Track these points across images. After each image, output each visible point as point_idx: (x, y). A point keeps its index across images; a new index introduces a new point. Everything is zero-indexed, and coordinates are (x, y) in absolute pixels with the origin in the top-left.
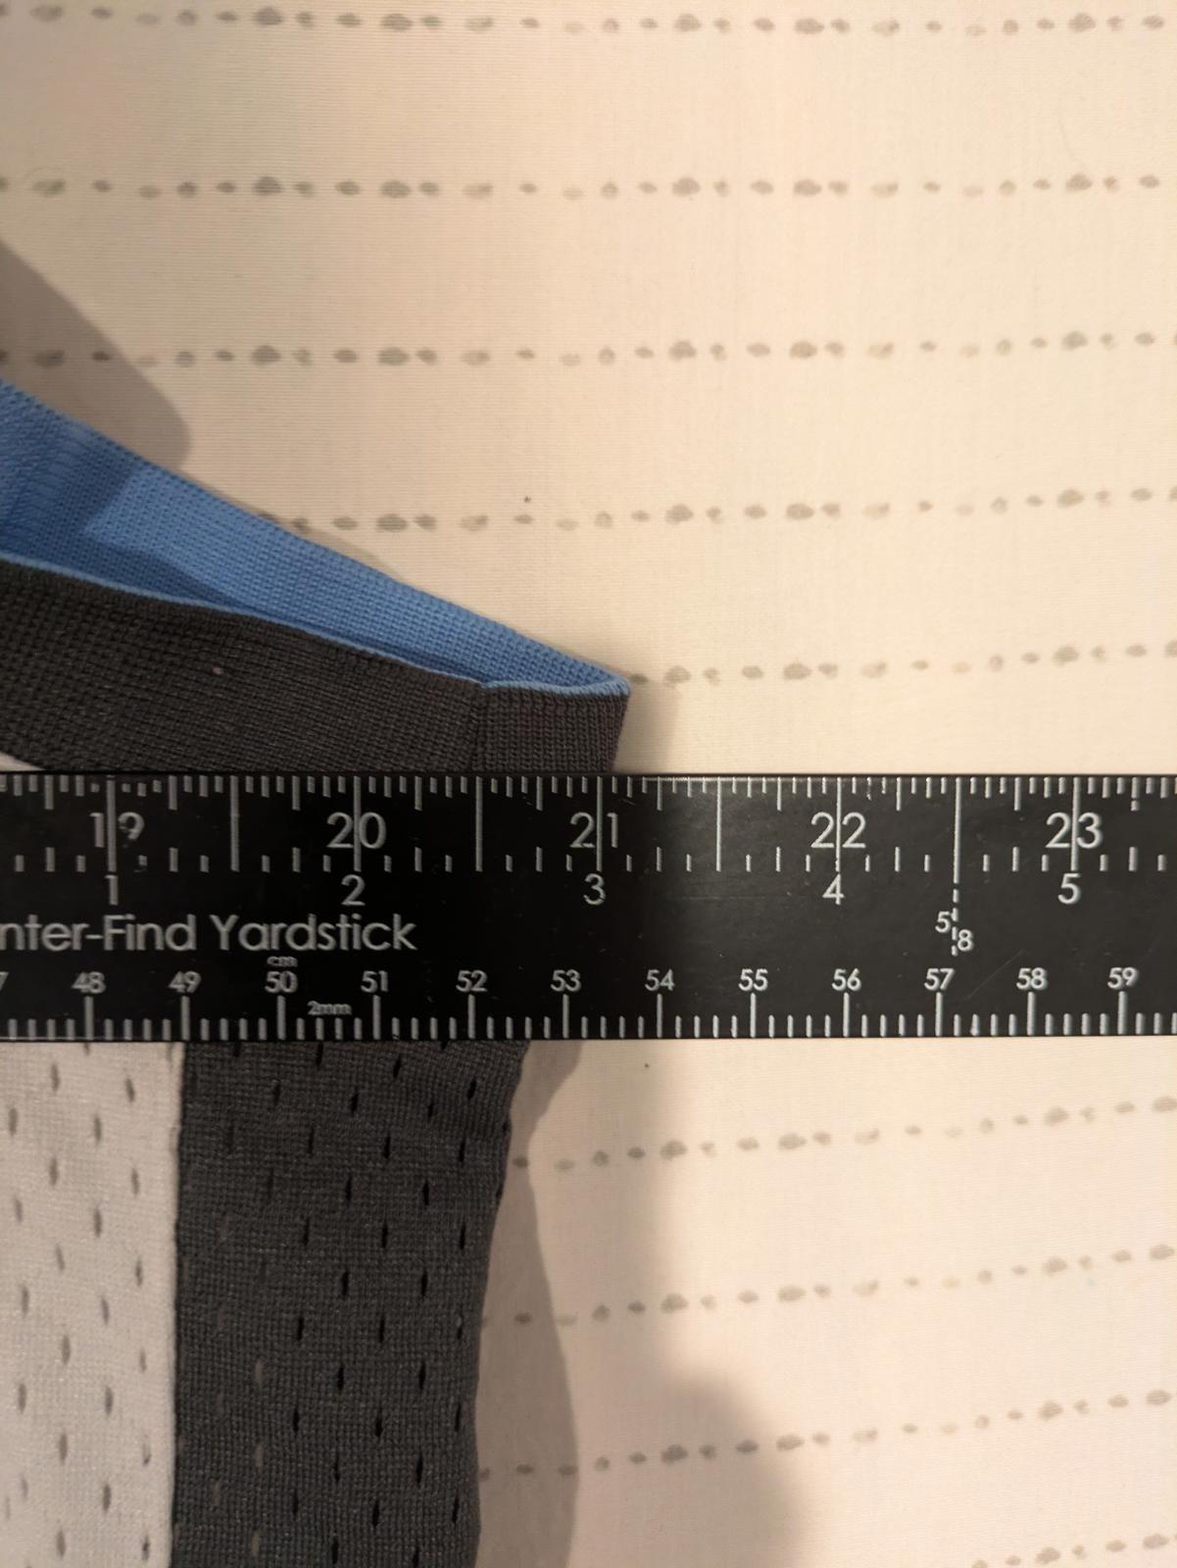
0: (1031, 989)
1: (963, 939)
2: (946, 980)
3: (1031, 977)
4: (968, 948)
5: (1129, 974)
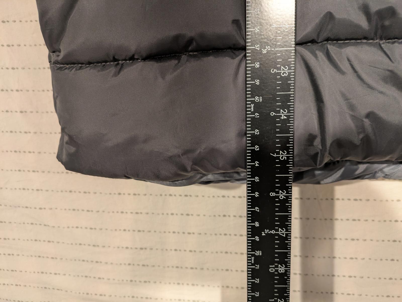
0: (255, 65)
1: (265, 51)
2: (257, 49)
3: (257, 65)
4: (263, 53)
5: (258, 83)
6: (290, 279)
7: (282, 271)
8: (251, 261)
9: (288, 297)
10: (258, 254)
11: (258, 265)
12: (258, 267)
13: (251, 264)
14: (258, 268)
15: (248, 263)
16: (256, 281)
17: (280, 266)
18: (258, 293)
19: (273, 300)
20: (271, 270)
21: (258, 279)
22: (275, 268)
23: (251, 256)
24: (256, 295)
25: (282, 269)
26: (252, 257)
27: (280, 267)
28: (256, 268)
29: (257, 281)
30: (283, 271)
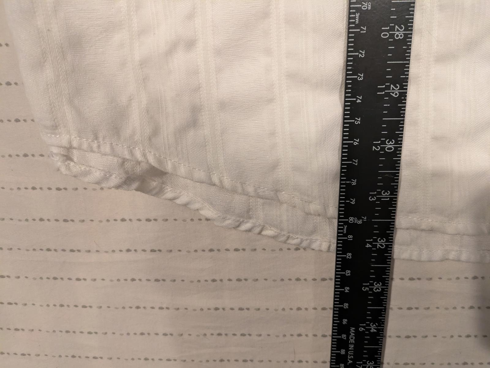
6: (410, 49)
7: (399, 37)
8: (356, 21)
9: (406, 80)
10: (365, 7)
11: (365, 28)
12: (364, 30)
13: (354, 25)
14: (365, 32)
15: (349, 23)
16: (360, 55)
17: (397, 28)
18: (362, 76)
19: (384, 86)
20: (383, 35)
21: (363, 51)
22: (390, 32)
23: (355, 11)
24: (359, 78)
25: (399, 34)
26: (357, 14)
27: (398, 30)
28: (361, 32)
29: (362, 54)
30: (401, 36)
